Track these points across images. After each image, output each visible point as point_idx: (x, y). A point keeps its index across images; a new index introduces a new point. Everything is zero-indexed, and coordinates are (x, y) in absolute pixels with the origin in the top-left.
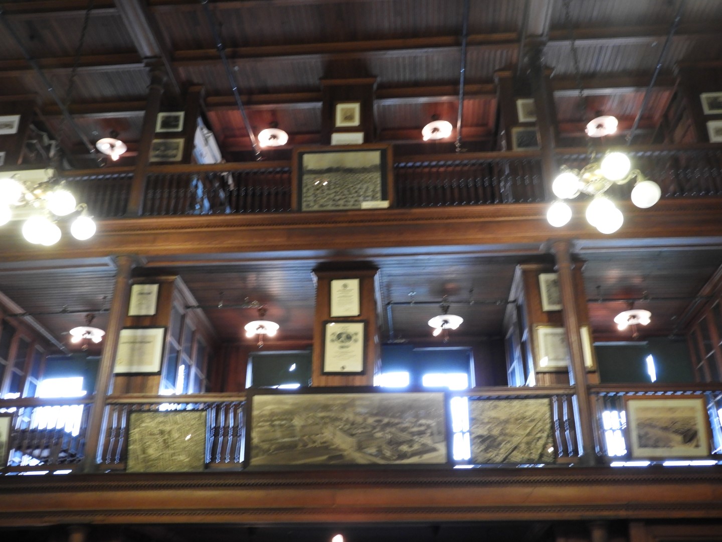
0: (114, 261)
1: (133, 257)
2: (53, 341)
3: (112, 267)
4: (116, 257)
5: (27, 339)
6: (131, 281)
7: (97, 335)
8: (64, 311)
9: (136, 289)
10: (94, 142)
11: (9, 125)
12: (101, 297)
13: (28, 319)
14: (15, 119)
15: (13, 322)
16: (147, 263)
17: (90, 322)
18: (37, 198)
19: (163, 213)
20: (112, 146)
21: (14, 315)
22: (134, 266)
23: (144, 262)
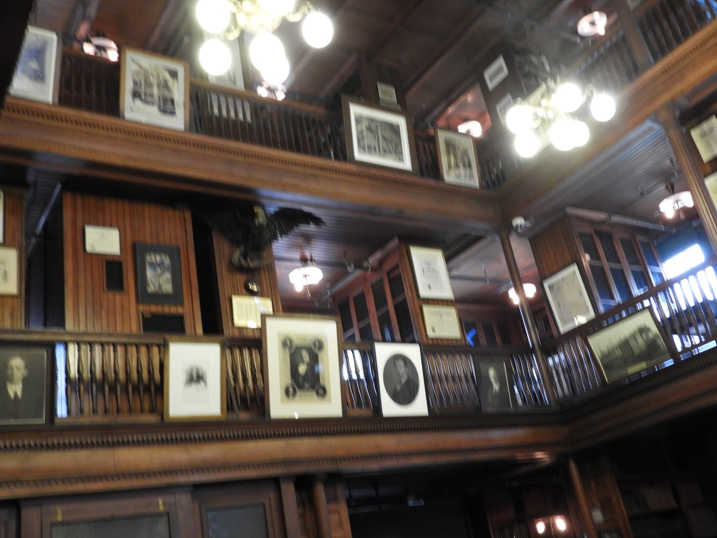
0: (656, 121)
1: (672, 104)
2: (650, 226)
3: (656, 127)
4: (655, 117)
5: (627, 236)
6: (684, 130)
7: (686, 199)
8: (642, 194)
9: (695, 134)
10: (575, 32)
11: (500, 70)
12: (667, 163)
13: (616, 219)
14: (500, 62)
15: (606, 228)
16: (689, 102)
17: (672, 190)
18: (546, 108)
19: (674, 43)
20: (593, 23)
21: (603, 223)
22: (677, 113)
23: (685, 103)
